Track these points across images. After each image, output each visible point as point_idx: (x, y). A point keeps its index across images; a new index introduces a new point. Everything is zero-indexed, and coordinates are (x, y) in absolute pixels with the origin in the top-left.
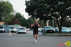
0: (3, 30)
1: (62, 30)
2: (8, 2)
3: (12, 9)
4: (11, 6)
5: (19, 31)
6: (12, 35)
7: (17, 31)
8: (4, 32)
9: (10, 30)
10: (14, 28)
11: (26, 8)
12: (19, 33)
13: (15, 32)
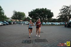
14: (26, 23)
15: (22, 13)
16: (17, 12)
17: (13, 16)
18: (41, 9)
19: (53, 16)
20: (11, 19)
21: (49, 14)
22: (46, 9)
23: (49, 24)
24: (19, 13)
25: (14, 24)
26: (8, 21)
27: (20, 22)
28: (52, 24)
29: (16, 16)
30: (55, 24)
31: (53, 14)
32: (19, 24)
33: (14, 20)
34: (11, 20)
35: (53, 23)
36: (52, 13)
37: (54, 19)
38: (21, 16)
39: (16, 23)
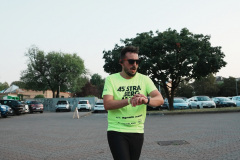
0: (67, 106)
1: (175, 104)
2: (75, 55)
3: (83, 67)
4: (81, 62)
5: (96, 108)
6: (81, 117)
7: (93, 109)
8: (69, 110)
9: (80, 106)
10: (86, 102)
11: (104, 63)
12: (96, 112)
13: (88, 110)
14: (88, 106)
15: (68, 57)
16: (46, 54)
17: (27, 76)
18: (160, 35)
19: (224, 64)
20: (15, 88)
21: (202, 57)
22: (185, 32)
23: (206, 103)
24: (53, 58)
25: (32, 111)
26: (5, 98)
27: (60, 103)
28: (219, 105)
29: (43, 74)
30: (234, 105)
31: (222, 55)
32: (59, 110)
34: (15, 93)
35: (227, 100)
36: (217, 50)
37: (225, 80)
38: (64, 70)
39: (41, 106)
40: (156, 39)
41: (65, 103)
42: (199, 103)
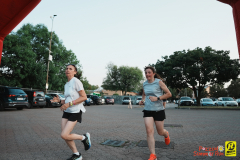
15: (132, 69)
16: (118, 67)
18: (190, 52)
25: (107, 103)
26: (91, 94)
27: (125, 98)
29: (116, 80)
32: (125, 104)
33: (111, 93)
39: (113, 100)
40: (186, 55)
41: (128, 99)
42: (223, 102)
